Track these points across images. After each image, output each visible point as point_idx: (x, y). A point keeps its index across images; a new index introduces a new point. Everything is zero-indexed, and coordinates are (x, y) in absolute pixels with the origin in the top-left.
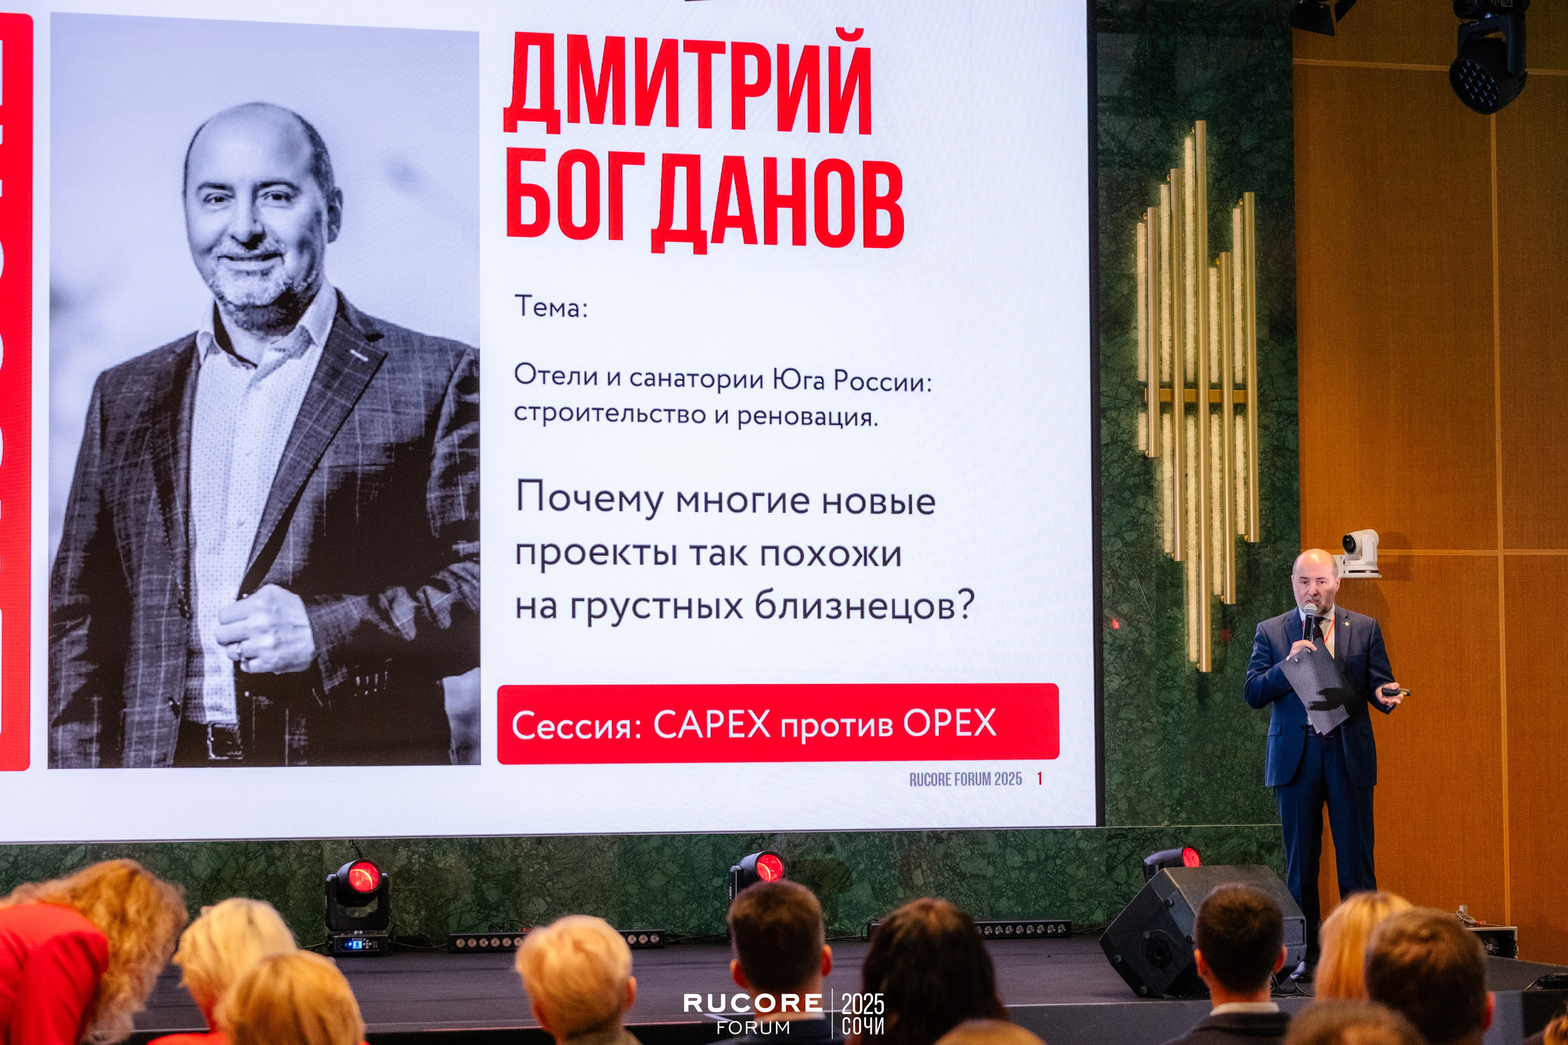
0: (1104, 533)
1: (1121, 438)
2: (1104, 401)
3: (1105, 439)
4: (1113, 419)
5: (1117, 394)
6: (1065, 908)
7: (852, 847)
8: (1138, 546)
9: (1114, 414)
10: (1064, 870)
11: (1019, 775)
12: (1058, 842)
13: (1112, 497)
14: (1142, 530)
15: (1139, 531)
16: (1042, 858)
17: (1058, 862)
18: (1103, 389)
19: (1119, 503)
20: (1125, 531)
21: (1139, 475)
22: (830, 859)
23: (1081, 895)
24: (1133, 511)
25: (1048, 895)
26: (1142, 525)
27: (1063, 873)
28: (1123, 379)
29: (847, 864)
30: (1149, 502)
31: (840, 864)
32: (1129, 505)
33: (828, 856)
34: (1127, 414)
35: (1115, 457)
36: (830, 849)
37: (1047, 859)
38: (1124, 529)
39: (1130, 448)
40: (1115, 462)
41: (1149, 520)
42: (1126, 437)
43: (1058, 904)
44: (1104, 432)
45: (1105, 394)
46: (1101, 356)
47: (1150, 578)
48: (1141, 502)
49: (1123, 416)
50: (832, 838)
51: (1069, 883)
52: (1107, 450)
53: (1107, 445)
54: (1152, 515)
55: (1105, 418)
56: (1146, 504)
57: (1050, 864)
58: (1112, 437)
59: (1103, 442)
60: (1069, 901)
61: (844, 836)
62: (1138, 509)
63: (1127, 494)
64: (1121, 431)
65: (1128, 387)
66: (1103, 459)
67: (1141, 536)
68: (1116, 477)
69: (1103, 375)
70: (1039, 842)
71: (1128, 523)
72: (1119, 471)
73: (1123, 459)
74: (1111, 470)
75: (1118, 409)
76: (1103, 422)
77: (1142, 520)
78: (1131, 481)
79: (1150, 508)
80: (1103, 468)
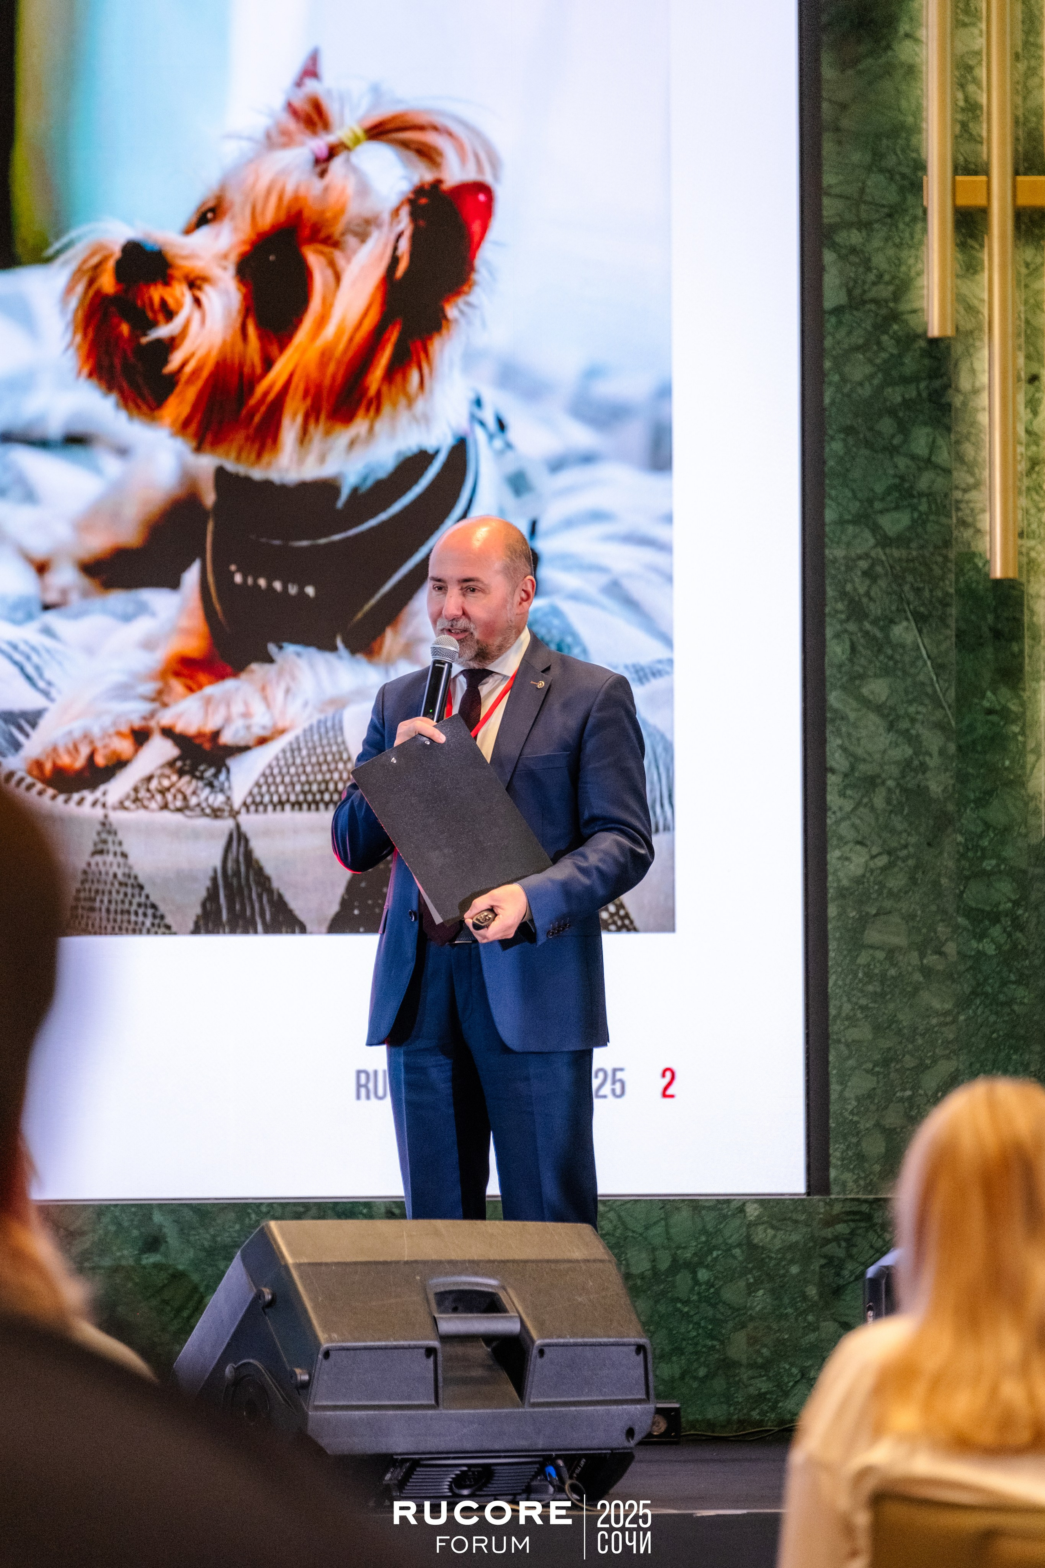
0: (830, 515)
1: (873, 294)
2: (831, 208)
3: (833, 296)
4: (853, 250)
5: (862, 191)
6: (719, 1384)
7: (204, 1237)
8: (914, 545)
9: (855, 237)
10: (717, 1292)
11: (619, 1075)
12: (704, 1231)
13: (849, 430)
14: (924, 507)
15: (914, 508)
16: (664, 1264)
17: (703, 1275)
18: (829, 179)
19: (868, 444)
20: (881, 512)
21: (915, 379)
22: (155, 1266)
23: (758, 1352)
24: (902, 462)
25: (678, 1351)
26: (921, 495)
27: (713, 1300)
28: (878, 156)
29: (195, 1277)
30: (940, 442)
31: (177, 1276)
32: (892, 450)
33: (150, 1259)
34: (887, 239)
35: (858, 338)
36: (153, 1243)
37: (676, 1266)
38: (878, 505)
39: (895, 317)
40: (857, 348)
41: (940, 482)
42: (885, 292)
43: (702, 1372)
44: (832, 280)
45: (836, 191)
46: (825, 105)
47: (943, 619)
48: (923, 441)
49: (876, 243)
50: (157, 1218)
51: (730, 1324)
52: (840, 323)
53: (838, 311)
54: (947, 472)
55: (834, 246)
56: (933, 447)
57: (683, 1280)
58: (849, 292)
59: (828, 305)
60: (728, 1365)
61: (188, 1215)
62: (913, 457)
63: (887, 425)
64: (871, 277)
65: (890, 174)
66: (828, 342)
67: (920, 522)
68: (861, 384)
69: (828, 147)
70: (659, 1229)
71: (888, 491)
72: (868, 370)
73: (879, 343)
74: (847, 369)
75: (866, 226)
76: (829, 257)
77: (924, 482)
78: (895, 395)
79: (943, 457)
80: (827, 364)
